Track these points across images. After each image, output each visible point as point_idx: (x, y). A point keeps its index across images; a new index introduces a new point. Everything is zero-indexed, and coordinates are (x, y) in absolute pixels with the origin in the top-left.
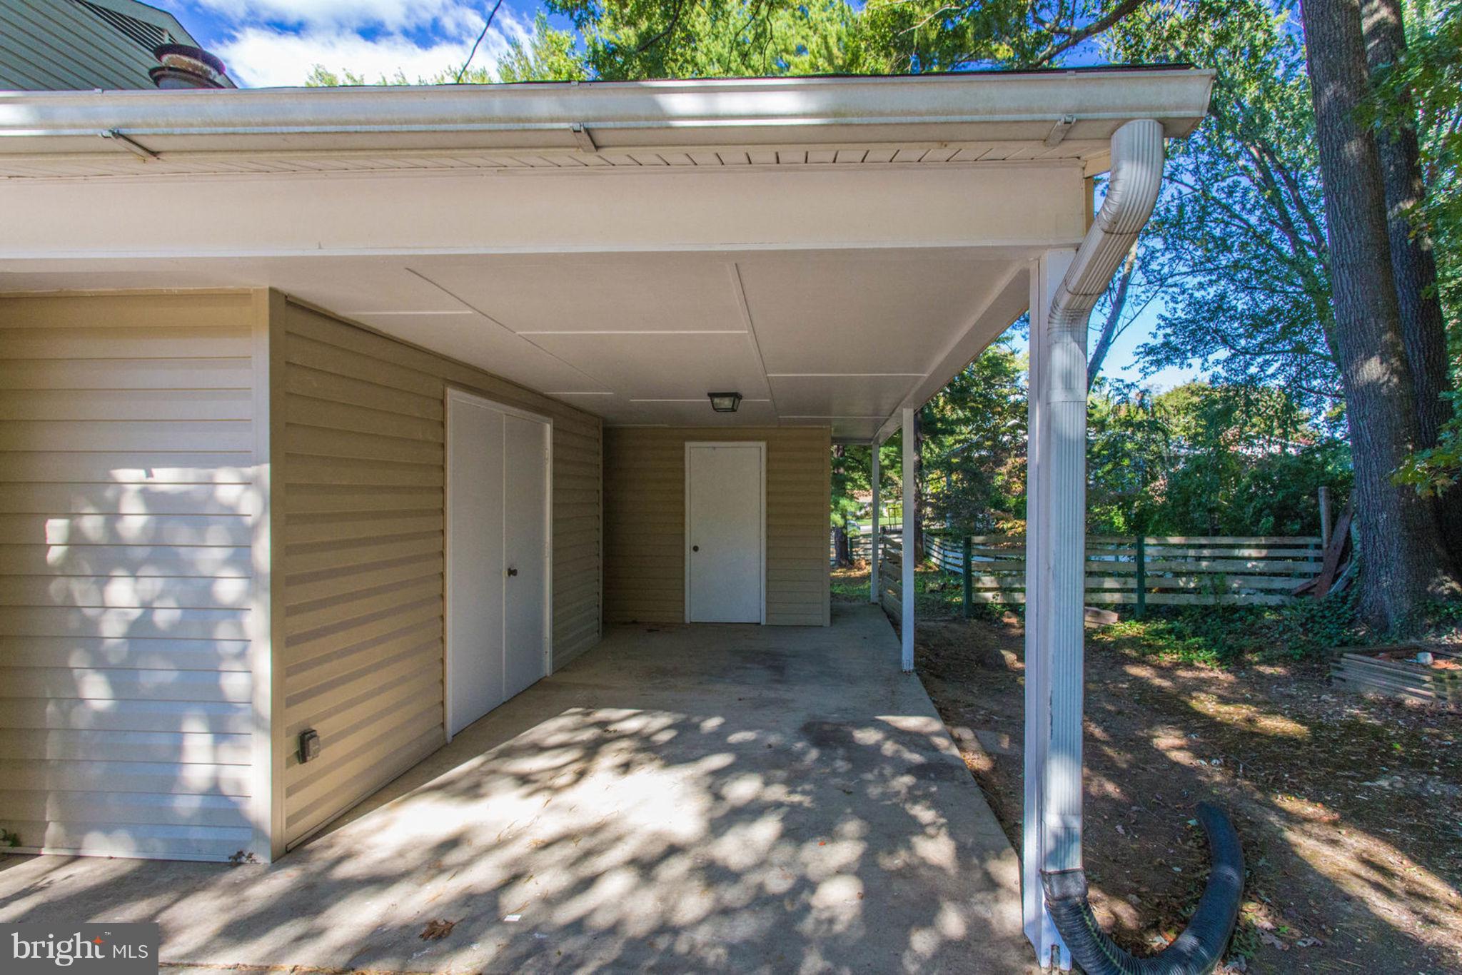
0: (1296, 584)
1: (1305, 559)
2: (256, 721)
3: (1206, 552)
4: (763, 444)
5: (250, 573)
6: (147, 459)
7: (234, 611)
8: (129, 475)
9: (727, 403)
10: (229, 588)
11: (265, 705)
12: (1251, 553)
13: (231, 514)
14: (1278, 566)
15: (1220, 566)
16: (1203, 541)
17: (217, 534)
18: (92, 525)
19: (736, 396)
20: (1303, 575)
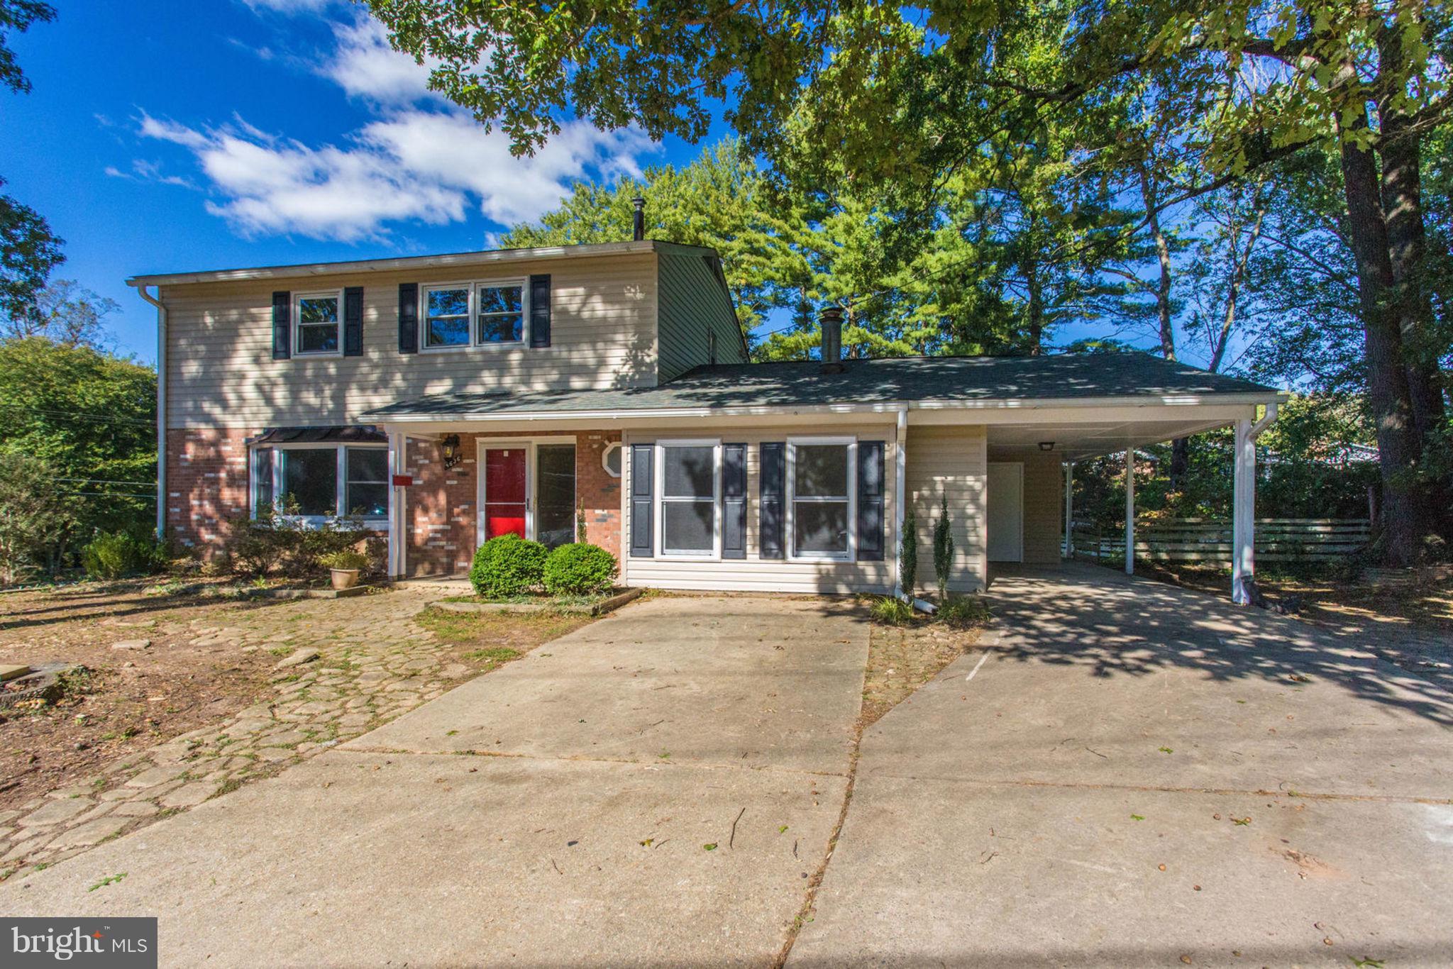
0: (1352, 548)
1: (1359, 533)
2: (981, 549)
3: (1288, 529)
4: (1022, 464)
5: (978, 507)
6: (946, 474)
7: (972, 517)
8: (937, 478)
9: (1048, 446)
10: (970, 510)
11: (984, 546)
12: (1320, 528)
13: (971, 489)
14: (1340, 538)
15: (1300, 538)
16: (1287, 521)
17: (967, 495)
18: (926, 492)
19: (1052, 444)
20: (1358, 543)
